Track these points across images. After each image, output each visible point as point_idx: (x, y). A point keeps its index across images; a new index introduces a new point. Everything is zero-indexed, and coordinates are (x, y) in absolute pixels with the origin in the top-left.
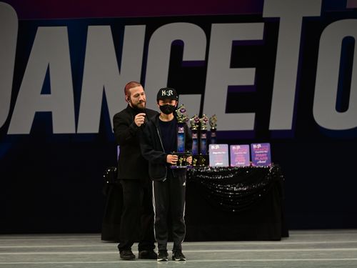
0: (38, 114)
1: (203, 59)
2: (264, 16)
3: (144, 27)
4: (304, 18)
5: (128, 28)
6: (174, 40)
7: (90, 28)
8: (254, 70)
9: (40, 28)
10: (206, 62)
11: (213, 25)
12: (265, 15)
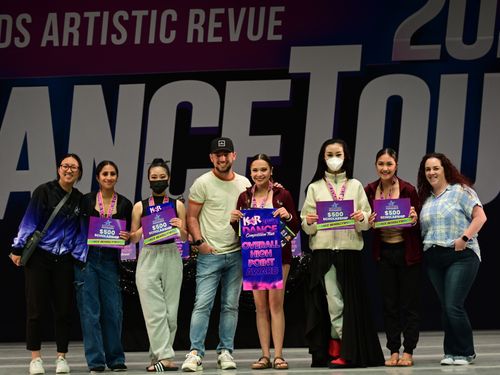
0: (13, 195)
1: (216, 125)
2: (290, 72)
3: (142, 87)
4: (340, 73)
5: (123, 88)
6: (180, 101)
7: (77, 88)
8: (278, 138)
9: (14, 89)
10: (219, 129)
11: (228, 83)
12: (292, 70)
